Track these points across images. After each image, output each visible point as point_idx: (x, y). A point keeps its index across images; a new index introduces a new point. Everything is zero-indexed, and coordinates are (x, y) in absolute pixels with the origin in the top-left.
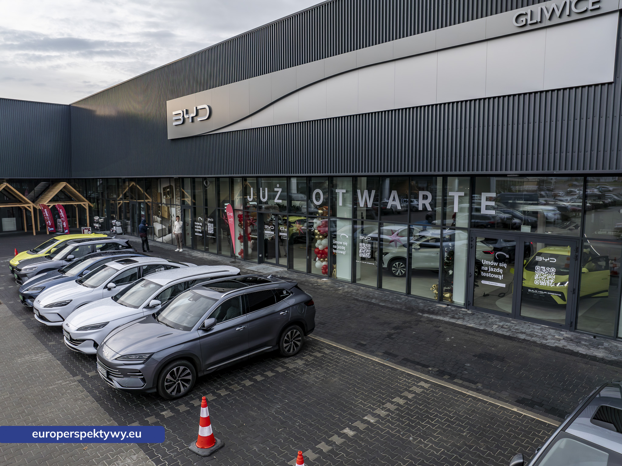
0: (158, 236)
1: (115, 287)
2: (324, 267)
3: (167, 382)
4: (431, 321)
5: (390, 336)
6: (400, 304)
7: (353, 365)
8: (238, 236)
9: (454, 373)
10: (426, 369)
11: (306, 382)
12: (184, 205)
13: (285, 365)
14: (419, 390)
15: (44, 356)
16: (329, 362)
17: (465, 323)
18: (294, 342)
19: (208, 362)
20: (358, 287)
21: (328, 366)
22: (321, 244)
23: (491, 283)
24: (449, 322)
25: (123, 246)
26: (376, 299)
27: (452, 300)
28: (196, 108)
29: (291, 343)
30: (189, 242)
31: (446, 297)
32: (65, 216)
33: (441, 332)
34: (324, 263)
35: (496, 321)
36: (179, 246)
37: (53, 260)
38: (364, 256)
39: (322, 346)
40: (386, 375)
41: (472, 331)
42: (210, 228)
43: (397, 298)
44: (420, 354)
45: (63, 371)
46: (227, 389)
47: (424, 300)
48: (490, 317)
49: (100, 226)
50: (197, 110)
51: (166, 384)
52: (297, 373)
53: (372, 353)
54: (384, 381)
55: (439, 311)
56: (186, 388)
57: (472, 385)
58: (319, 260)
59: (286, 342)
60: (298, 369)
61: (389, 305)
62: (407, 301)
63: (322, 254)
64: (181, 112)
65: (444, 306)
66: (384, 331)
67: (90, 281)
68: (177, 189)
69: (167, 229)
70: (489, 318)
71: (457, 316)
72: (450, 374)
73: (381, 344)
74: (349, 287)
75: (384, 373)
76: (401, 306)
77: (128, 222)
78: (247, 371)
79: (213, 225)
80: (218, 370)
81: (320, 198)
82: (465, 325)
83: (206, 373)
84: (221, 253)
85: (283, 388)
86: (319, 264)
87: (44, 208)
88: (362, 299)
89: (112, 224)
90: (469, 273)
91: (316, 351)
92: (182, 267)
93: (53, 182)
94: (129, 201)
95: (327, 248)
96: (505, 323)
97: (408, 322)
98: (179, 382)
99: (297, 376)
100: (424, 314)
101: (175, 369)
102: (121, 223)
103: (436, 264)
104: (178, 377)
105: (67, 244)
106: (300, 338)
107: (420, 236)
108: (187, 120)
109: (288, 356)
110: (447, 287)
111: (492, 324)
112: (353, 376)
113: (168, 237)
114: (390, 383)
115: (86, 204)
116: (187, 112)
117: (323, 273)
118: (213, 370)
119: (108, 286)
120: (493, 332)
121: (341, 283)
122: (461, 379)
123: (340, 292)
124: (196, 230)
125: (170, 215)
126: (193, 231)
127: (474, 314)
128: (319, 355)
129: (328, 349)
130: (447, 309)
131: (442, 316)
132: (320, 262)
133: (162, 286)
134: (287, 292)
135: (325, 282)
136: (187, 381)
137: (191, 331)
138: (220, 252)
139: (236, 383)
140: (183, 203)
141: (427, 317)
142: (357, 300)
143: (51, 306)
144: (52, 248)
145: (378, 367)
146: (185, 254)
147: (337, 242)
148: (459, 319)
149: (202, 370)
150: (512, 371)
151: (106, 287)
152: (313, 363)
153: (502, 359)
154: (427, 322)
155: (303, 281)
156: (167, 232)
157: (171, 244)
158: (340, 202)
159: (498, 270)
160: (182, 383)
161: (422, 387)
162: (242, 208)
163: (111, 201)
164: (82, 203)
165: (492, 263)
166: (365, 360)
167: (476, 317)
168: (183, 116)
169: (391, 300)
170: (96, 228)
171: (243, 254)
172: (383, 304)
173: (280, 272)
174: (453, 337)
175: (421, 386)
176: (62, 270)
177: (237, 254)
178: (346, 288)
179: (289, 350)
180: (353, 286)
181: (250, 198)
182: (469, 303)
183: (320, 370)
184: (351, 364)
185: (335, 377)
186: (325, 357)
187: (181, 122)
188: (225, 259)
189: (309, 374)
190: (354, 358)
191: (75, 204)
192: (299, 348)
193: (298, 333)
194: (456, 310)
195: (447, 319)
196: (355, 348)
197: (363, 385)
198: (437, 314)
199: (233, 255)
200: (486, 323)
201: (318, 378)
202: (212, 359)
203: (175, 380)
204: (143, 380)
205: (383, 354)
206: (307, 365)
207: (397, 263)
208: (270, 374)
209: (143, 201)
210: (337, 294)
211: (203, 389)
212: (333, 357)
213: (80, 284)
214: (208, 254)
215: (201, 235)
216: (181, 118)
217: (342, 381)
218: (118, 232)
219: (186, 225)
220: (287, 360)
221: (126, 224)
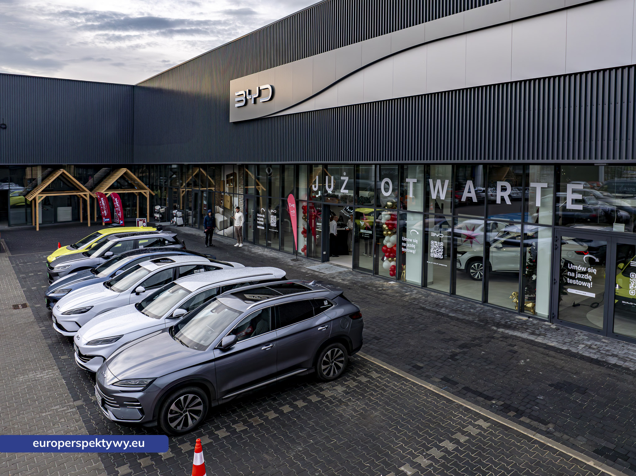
0: (219, 228)
1: (144, 292)
2: (393, 267)
3: (171, 413)
4: (506, 337)
5: (453, 356)
6: (473, 314)
7: (402, 395)
8: (301, 230)
9: (522, 408)
10: (489, 402)
11: (341, 416)
12: (247, 195)
13: (321, 393)
14: (474, 431)
15: (50, 373)
16: (374, 390)
17: (545, 342)
18: (335, 364)
19: (224, 389)
20: (429, 292)
21: (372, 395)
22: (390, 241)
23: (579, 292)
24: (528, 339)
25: (169, 242)
26: (447, 308)
27: (534, 311)
28: (259, 88)
29: (331, 364)
30: (251, 237)
31: (527, 307)
32: (120, 206)
33: (515, 352)
34: (393, 263)
35: (583, 340)
36: (239, 241)
37: (90, 257)
38: (436, 256)
39: (371, 368)
40: (438, 409)
41: (553, 352)
42: (273, 220)
43: (471, 308)
44: (486, 381)
45: (65, 394)
46: (245, 422)
47: (502, 310)
48: (577, 333)
49: (161, 216)
50: (260, 91)
51: (169, 416)
52: (333, 403)
53: (428, 378)
54: (435, 417)
55: (518, 325)
56: (195, 421)
57: (542, 425)
58: (387, 259)
59: (325, 363)
60: (335, 398)
61: (460, 316)
62: (482, 311)
63: (391, 253)
64: (243, 92)
65: (525, 318)
66: (448, 349)
67: (118, 285)
68: (240, 176)
69: (229, 221)
70: (576, 335)
71: (537, 332)
72: (517, 410)
73: (441, 367)
74: (418, 293)
75: (437, 407)
76: (474, 317)
77: (190, 213)
78: (274, 400)
79: (275, 217)
80: (238, 398)
81: (388, 189)
82: (545, 344)
83: (220, 402)
84: (284, 248)
85: (311, 423)
86: (386, 264)
87: (101, 196)
88: (429, 308)
89: (172, 214)
90: (554, 280)
91: (362, 374)
92: (227, 269)
93: (115, 168)
94: (192, 189)
95: (395, 246)
96: (593, 342)
97: (478, 339)
98: (187, 413)
99: (332, 408)
100: (499, 328)
101: (182, 398)
102: (182, 214)
103: (516, 266)
104: (186, 408)
105: (108, 239)
106: (343, 359)
107: (505, 232)
108: (249, 101)
109: (326, 381)
110: (530, 295)
111: (578, 343)
112: (399, 409)
113: (230, 230)
114: (442, 421)
115: (147, 192)
116: (250, 92)
117: (391, 275)
118: (231, 399)
119: (137, 290)
120: (578, 353)
121: (410, 288)
122: (529, 417)
123: (407, 298)
124: (258, 222)
125: (232, 205)
126: (256, 224)
127: (559, 329)
128: (364, 379)
129: (377, 372)
130: (527, 322)
131: (520, 332)
132: (388, 261)
133: (190, 292)
134: (329, 303)
135: (392, 286)
136: (197, 412)
137: (206, 350)
138: (282, 248)
139: (258, 415)
140: (246, 191)
141: (502, 332)
142: (424, 309)
143: (69, 312)
144: (93, 243)
145: (431, 397)
146: (244, 250)
147: (407, 240)
148: (539, 335)
149: (217, 398)
150: (594, 408)
151: (134, 291)
152: (354, 391)
153: (583, 391)
154: (501, 339)
155: (366, 285)
156: (229, 224)
157: (233, 237)
158: (411, 195)
159: (586, 277)
160: (190, 415)
161: (480, 427)
162: (306, 199)
163: (174, 189)
164: (142, 191)
165: (579, 268)
166: (417, 388)
167: (561, 333)
168: (246, 97)
169: (463, 310)
170: (156, 218)
171: (306, 251)
172: (453, 315)
173: (344, 272)
174: (528, 360)
175: (479, 425)
176: (95, 270)
177: (300, 251)
178: (414, 294)
179: (329, 373)
180: (423, 291)
181: (315, 187)
182: (553, 316)
183: (362, 400)
184: (399, 392)
185: (376, 410)
186: (371, 383)
187: (242, 104)
188: (287, 256)
189: (347, 405)
190: (405, 385)
191: (136, 193)
192: (341, 371)
193: (341, 352)
194: (538, 324)
195: (525, 336)
196: (409, 372)
197: (408, 422)
198: (514, 328)
199: (296, 252)
200: (571, 341)
201: (355, 411)
202: (230, 386)
203: (182, 411)
204: (141, 411)
205: (441, 380)
206: (347, 393)
207: (476, 264)
208: (300, 404)
209: (206, 189)
210: (402, 301)
211: (217, 422)
212: (380, 383)
213: (108, 288)
214: (269, 250)
215: (263, 228)
216: (243, 99)
217: (384, 415)
218: (179, 223)
219: (249, 217)
220: (325, 386)
221: (188, 215)
